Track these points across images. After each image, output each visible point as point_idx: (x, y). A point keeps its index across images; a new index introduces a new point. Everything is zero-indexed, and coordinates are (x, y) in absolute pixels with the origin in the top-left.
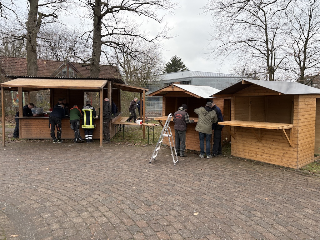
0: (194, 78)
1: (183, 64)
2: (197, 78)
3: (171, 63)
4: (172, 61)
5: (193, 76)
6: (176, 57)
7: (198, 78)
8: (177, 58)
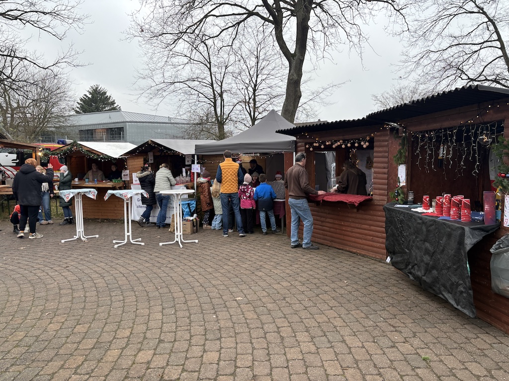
0: (130, 124)
1: (111, 100)
2: (133, 124)
3: (90, 96)
4: (90, 93)
5: (128, 120)
6: (97, 88)
7: (135, 124)
8: (99, 88)
